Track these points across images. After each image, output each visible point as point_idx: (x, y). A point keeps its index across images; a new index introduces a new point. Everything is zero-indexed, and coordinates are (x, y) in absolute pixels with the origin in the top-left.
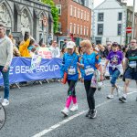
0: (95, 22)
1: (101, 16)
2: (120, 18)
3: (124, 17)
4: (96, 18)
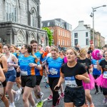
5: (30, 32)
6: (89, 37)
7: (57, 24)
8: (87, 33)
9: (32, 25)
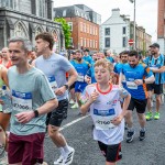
0: (103, 36)
1: (107, 31)
2: (124, 32)
3: (128, 31)
4: (104, 32)
5: (35, 25)
6: (127, 35)
7: (78, 12)
8: (124, 29)
9: (38, 15)
